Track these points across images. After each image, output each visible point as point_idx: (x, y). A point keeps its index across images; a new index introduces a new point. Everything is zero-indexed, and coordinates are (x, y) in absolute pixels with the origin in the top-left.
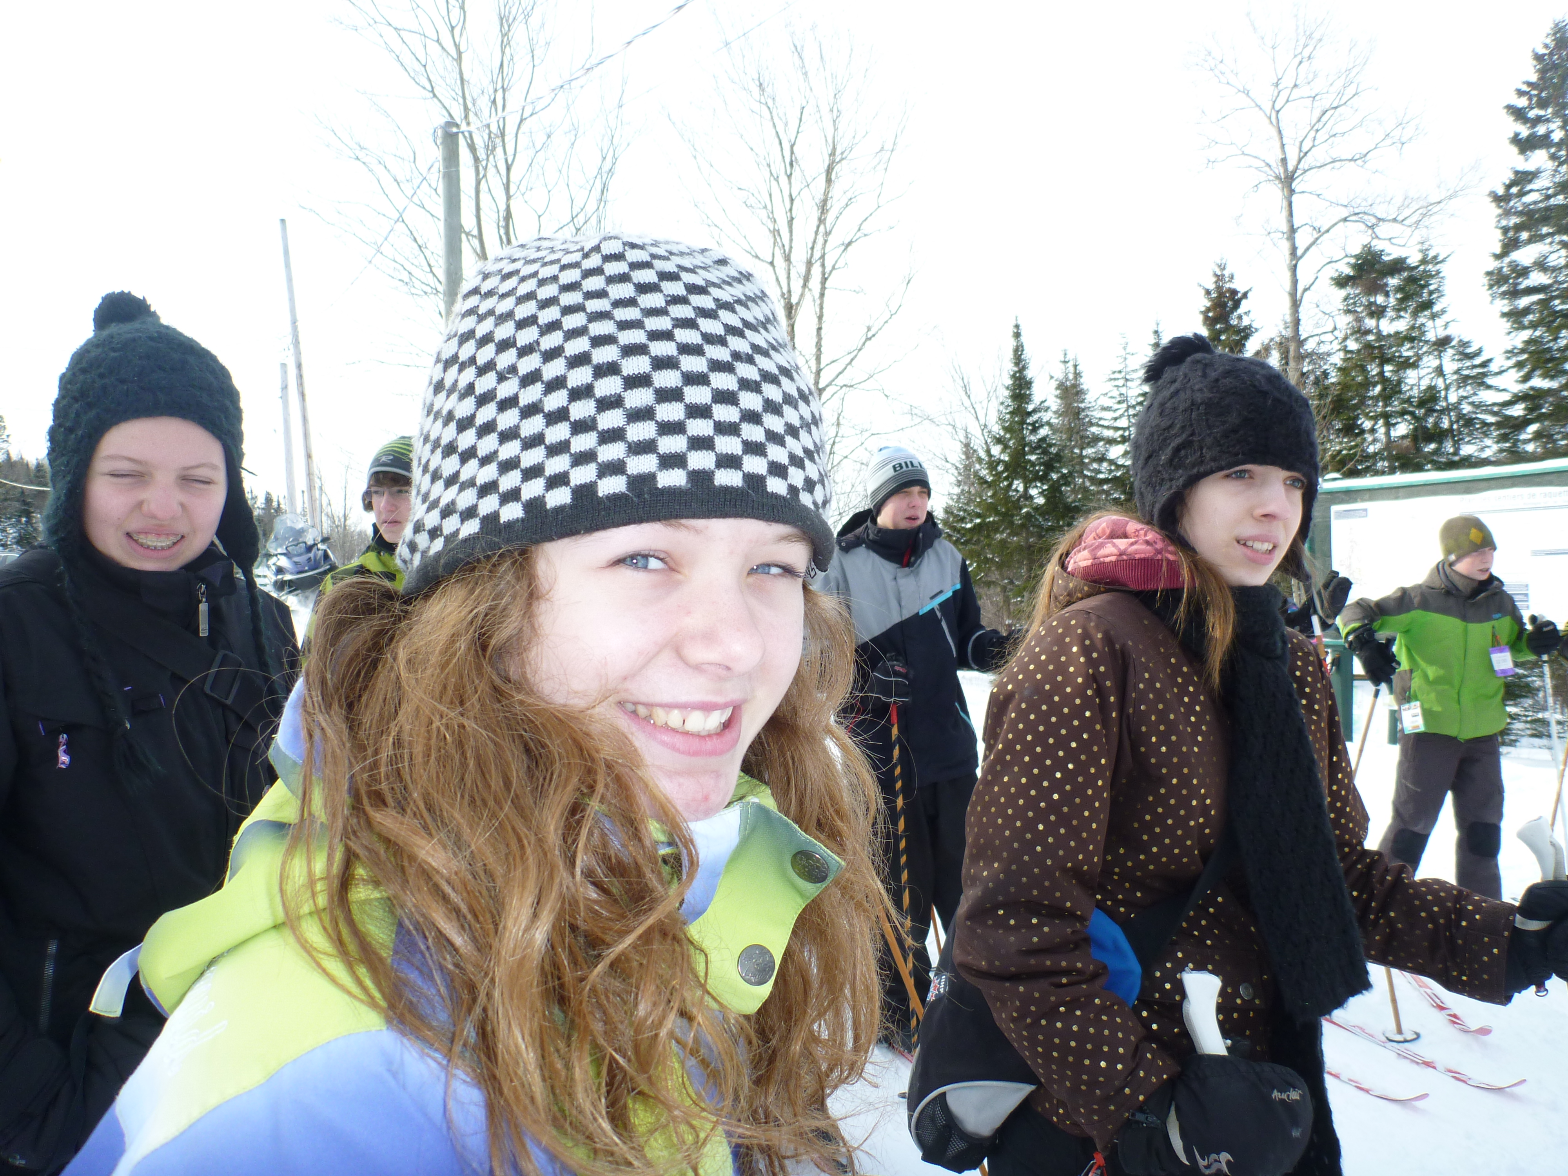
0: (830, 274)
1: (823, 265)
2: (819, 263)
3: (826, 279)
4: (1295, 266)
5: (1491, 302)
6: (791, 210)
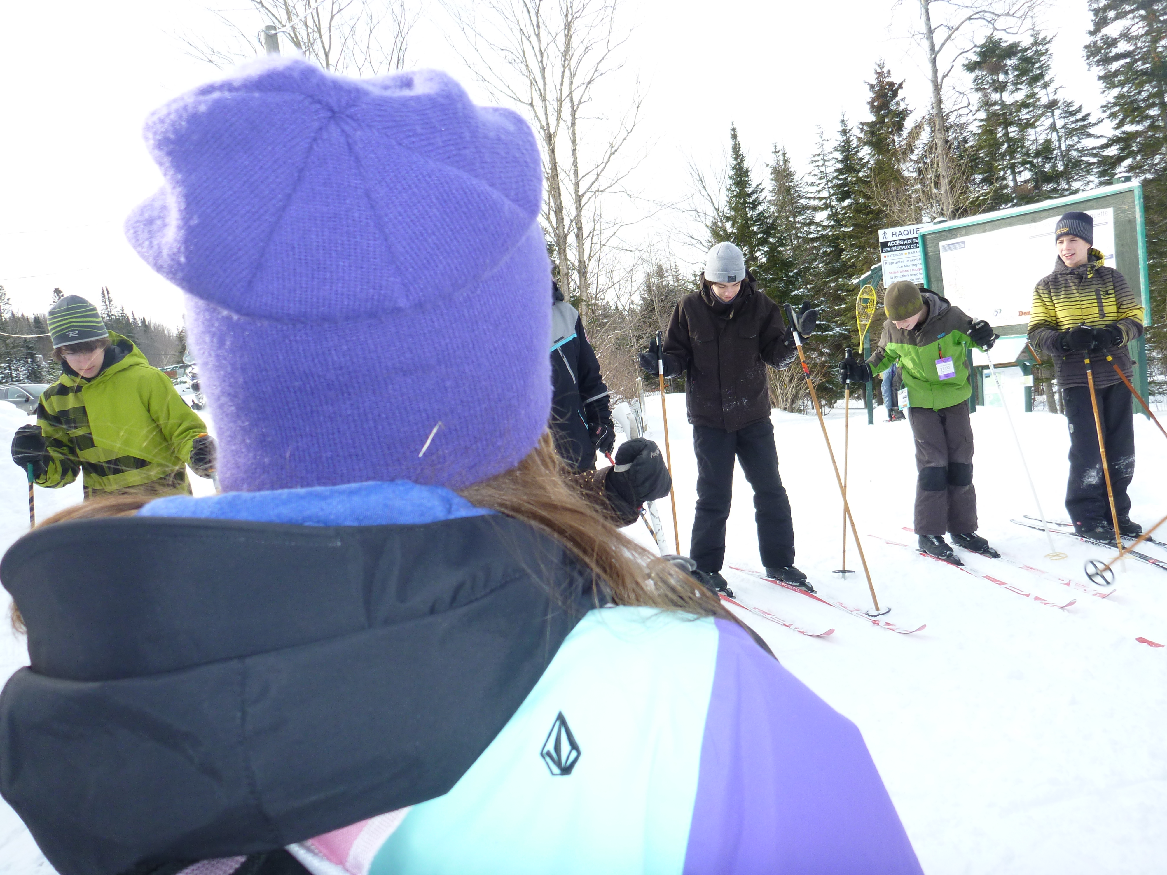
0: (577, 108)
1: (572, 101)
2: (568, 99)
3: (575, 111)
4: (935, 59)
5: (1089, 69)
6: (542, 61)
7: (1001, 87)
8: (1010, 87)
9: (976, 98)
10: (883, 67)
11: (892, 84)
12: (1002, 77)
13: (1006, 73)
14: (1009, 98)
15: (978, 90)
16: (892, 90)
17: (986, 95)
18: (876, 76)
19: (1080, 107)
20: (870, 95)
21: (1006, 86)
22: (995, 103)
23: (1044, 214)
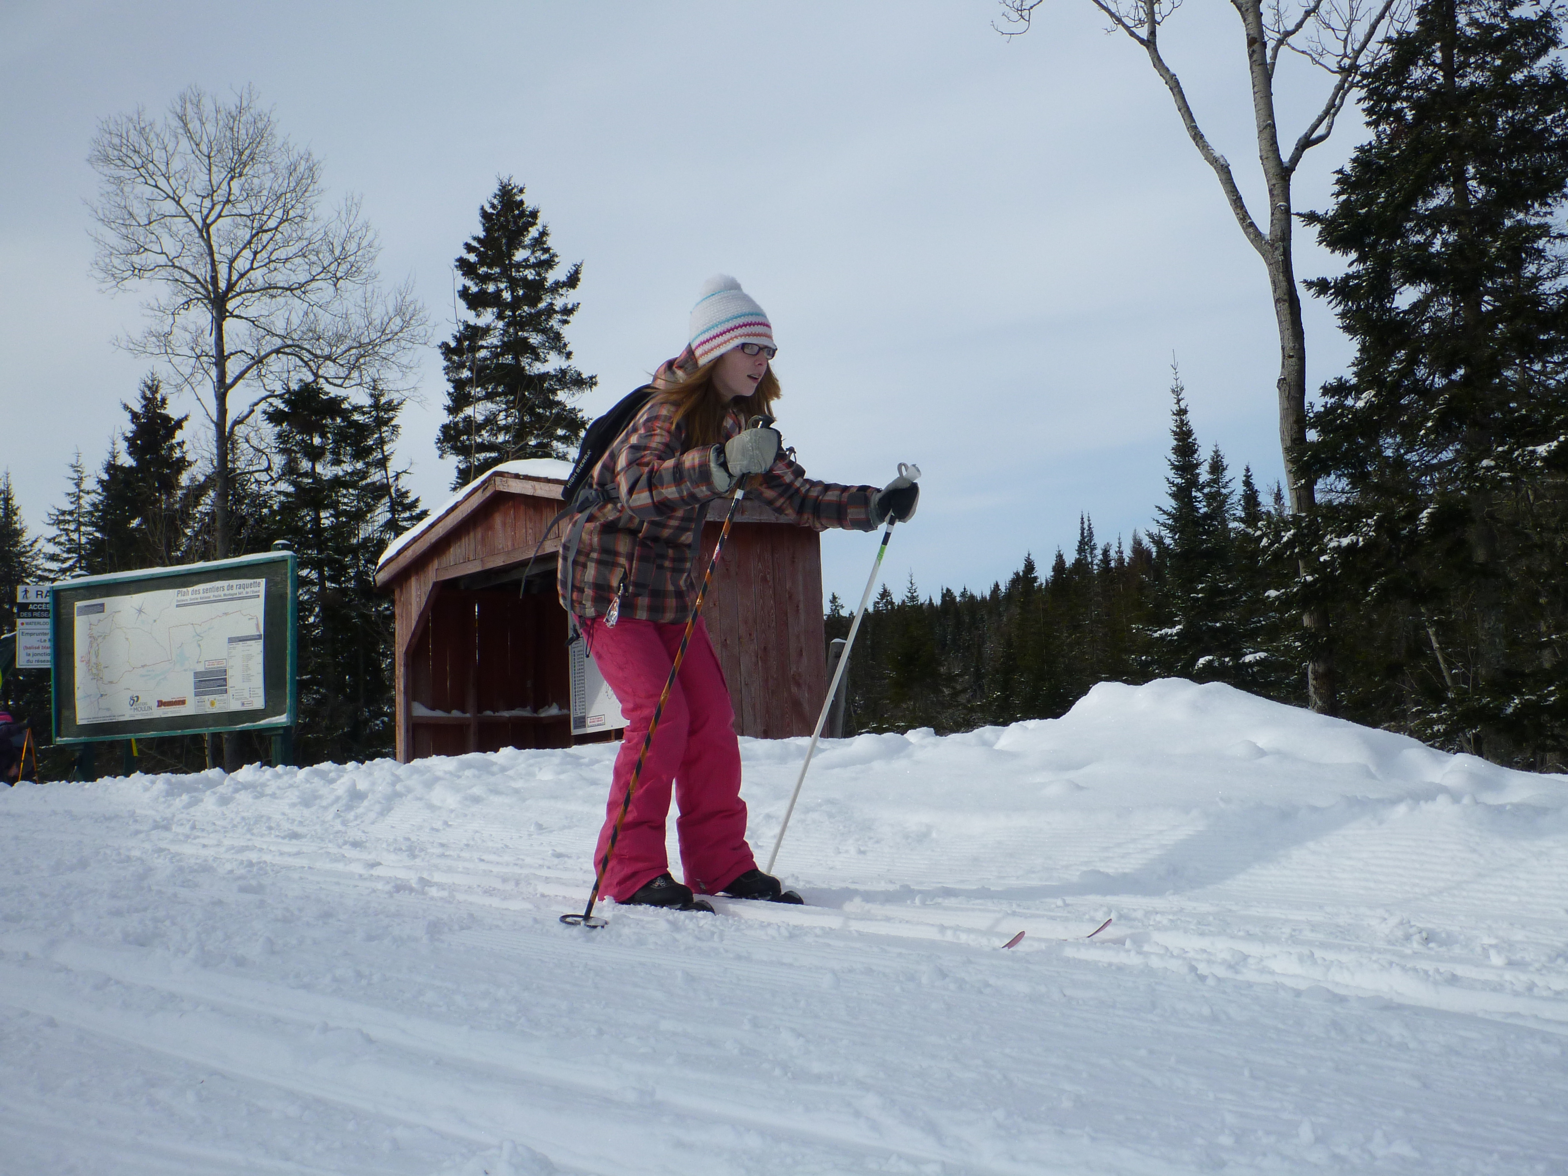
4: (223, 398)
7: (315, 454)
8: (329, 457)
9: (278, 461)
10: (156, 391)
11: (167, 419)
12: (317, 441)
13: (323, 436)
14: (326, 470)
15: (282, 451)
16: (166, 428)
17: (295, 460)
18: (144, 403)
19: (417, 500)
20: (129, 428)
21: (324, 454)
22: (306, 474)
23: (195, 579)
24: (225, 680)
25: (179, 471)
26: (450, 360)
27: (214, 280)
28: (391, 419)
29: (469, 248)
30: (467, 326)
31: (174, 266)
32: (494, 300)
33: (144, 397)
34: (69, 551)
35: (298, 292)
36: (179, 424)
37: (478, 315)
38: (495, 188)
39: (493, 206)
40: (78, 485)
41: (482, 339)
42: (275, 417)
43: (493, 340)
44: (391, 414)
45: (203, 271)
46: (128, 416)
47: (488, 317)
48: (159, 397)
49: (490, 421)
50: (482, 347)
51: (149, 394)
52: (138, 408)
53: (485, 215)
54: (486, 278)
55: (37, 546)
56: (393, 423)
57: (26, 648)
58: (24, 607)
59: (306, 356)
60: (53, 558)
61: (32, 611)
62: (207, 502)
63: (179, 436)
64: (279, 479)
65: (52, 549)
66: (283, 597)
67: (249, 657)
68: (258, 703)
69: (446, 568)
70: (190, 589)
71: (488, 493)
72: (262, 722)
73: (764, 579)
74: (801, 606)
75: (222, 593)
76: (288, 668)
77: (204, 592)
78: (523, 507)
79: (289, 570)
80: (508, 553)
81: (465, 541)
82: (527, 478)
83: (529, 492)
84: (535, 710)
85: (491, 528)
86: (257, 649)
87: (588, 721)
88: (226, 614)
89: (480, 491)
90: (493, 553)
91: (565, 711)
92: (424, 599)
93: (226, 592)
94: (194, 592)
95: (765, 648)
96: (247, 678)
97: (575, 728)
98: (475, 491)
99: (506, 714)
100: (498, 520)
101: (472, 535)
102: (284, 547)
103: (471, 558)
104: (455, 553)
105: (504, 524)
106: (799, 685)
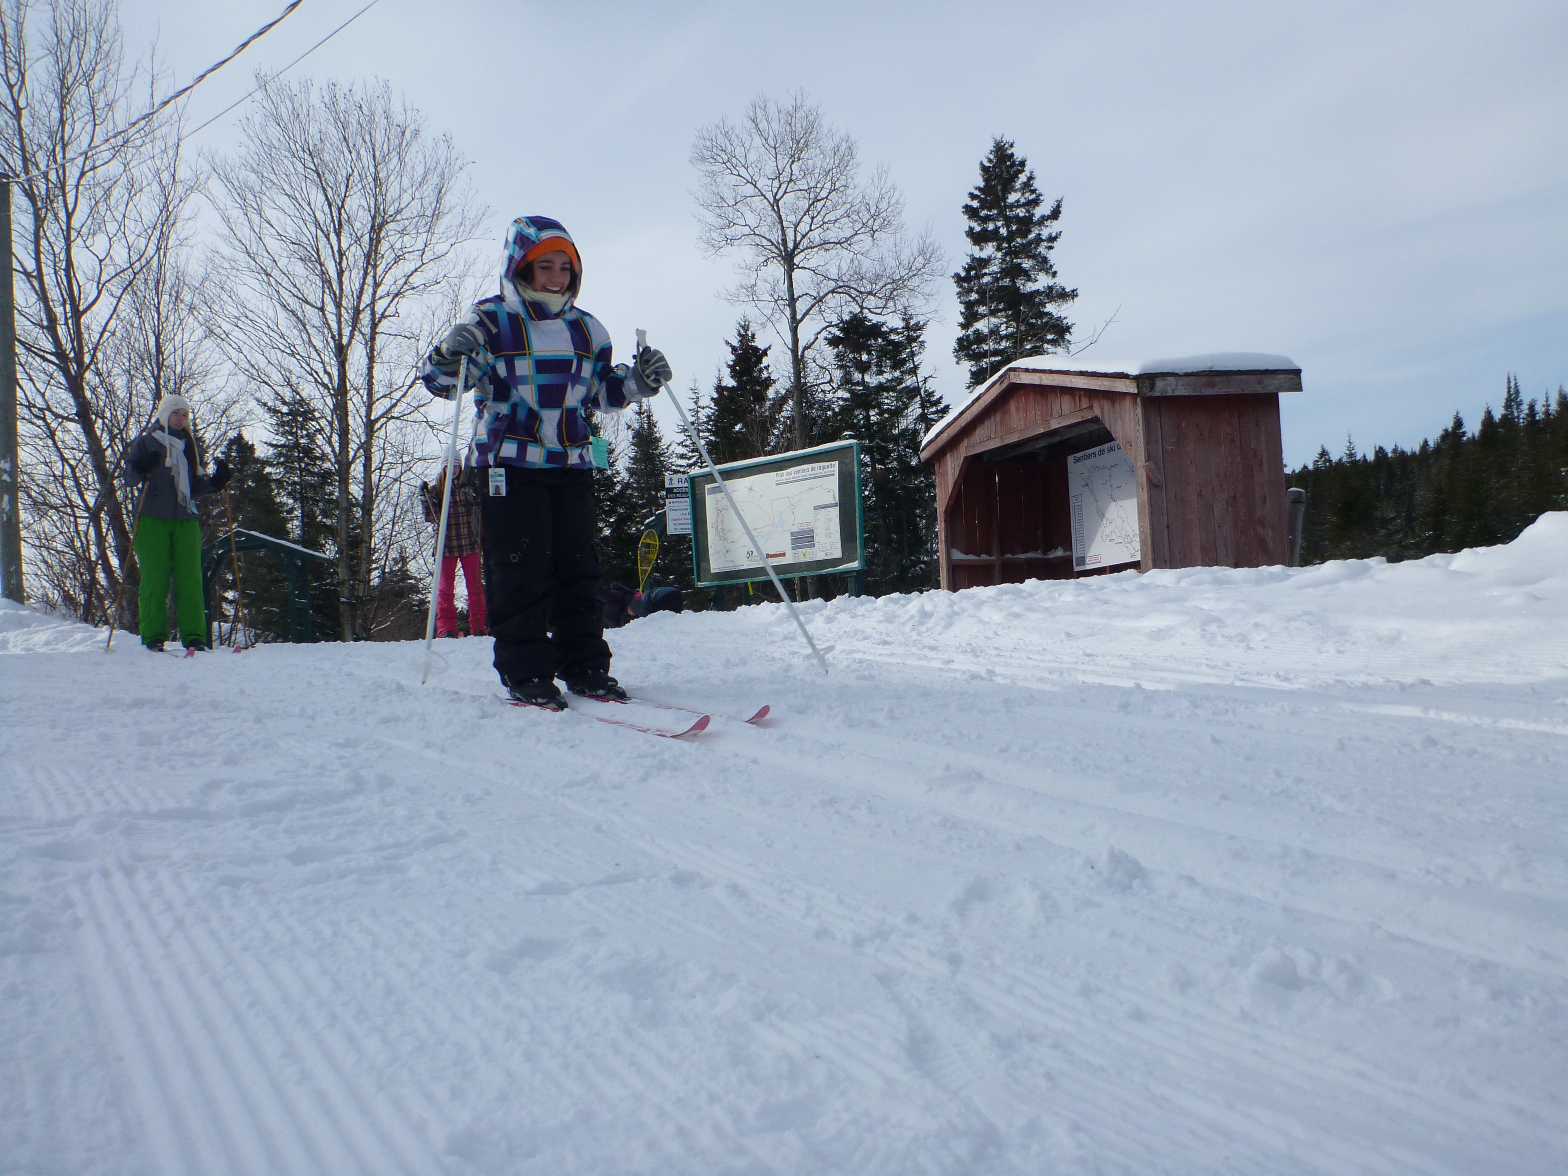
0: (379, 322)
1: (373, 313)
2: (368, 311)
3: (377, 325)
4: (796, 328)
7: (864, 368)
8: (874, 369)
10: (748, 330)
12: (865, 357)
13: (869, 353)
14: (872, 380)
16: (756, 356)
17: (849, 373)
20: (730, 358)
21: (870, 367)
22: (858, 384)
23: (788, 464)
24: (813, 537)
25: (767, 388)
26: (961, 286)
27: (784, 241)
28: (919, 337)
29: (973, 196)
30: (974, 259)
31: (755, 234)
32: (994, 236)
33: (740, 335)
34: (693, 451)
35: (845, 244)
36: (765, 353)
37: (981, 249)
38: (991, 146)
39: (990, 161)
40: (696, 403)
41: (984, 267)
42: (833, 342)
43: (994, 268)
44: (919, 332)
45: (776, 236)
46: (730, 349)
47: (989, 250)
48: (749, 333)
49: (994, 332)
50: (986, 274)
51: (743, 332)
52: (736, 343)
53: (984, 169)
54: (987, 219)
55: (671, 449)
56: (920, 339)
57: (673, 520)
58: (670, 491)
59: (854, 293)
60: (682, 456)
61: (676, 493)
62: (788, 409)
63: (765, 361)
64: (839, 388)
65: (681, 450)
66: (851, 474)
67: (829, 520)
68: (837, 553)
69: (973, 446)
70: (785, 472)
71: (1004, 386)
72: (841, 567)
73: (1233, 441)
74: (1265, 461)
75: (807, 473)
76: (858, 527)
77: (796, 472)
78: (1032, 394)
79: (855, 453)
80: (1022, 430)
81: (987, 424)
82: (1035, 371)
83: (1037, 382)
84: (1045, 553)
85: (1007, 412)
86: (835, 512)
87: (1087, 560)
88: (811, 489)
89: (998, 385)
90: (1009, 432)
91: (1069, 553)
92: (957, 471)
93: (811, 472)
94: (788, 474)
95: (1234, 497)
96: (829, 535)
97: (1077, 565)
98: (994, 384)
99: (1022, 556)
100: (1013, 405)
101: (992, 418)
102: (851, 437)
103: (993, 436)
104: (980, 433)
105: (1018, 409)
106: (1263, 525)
